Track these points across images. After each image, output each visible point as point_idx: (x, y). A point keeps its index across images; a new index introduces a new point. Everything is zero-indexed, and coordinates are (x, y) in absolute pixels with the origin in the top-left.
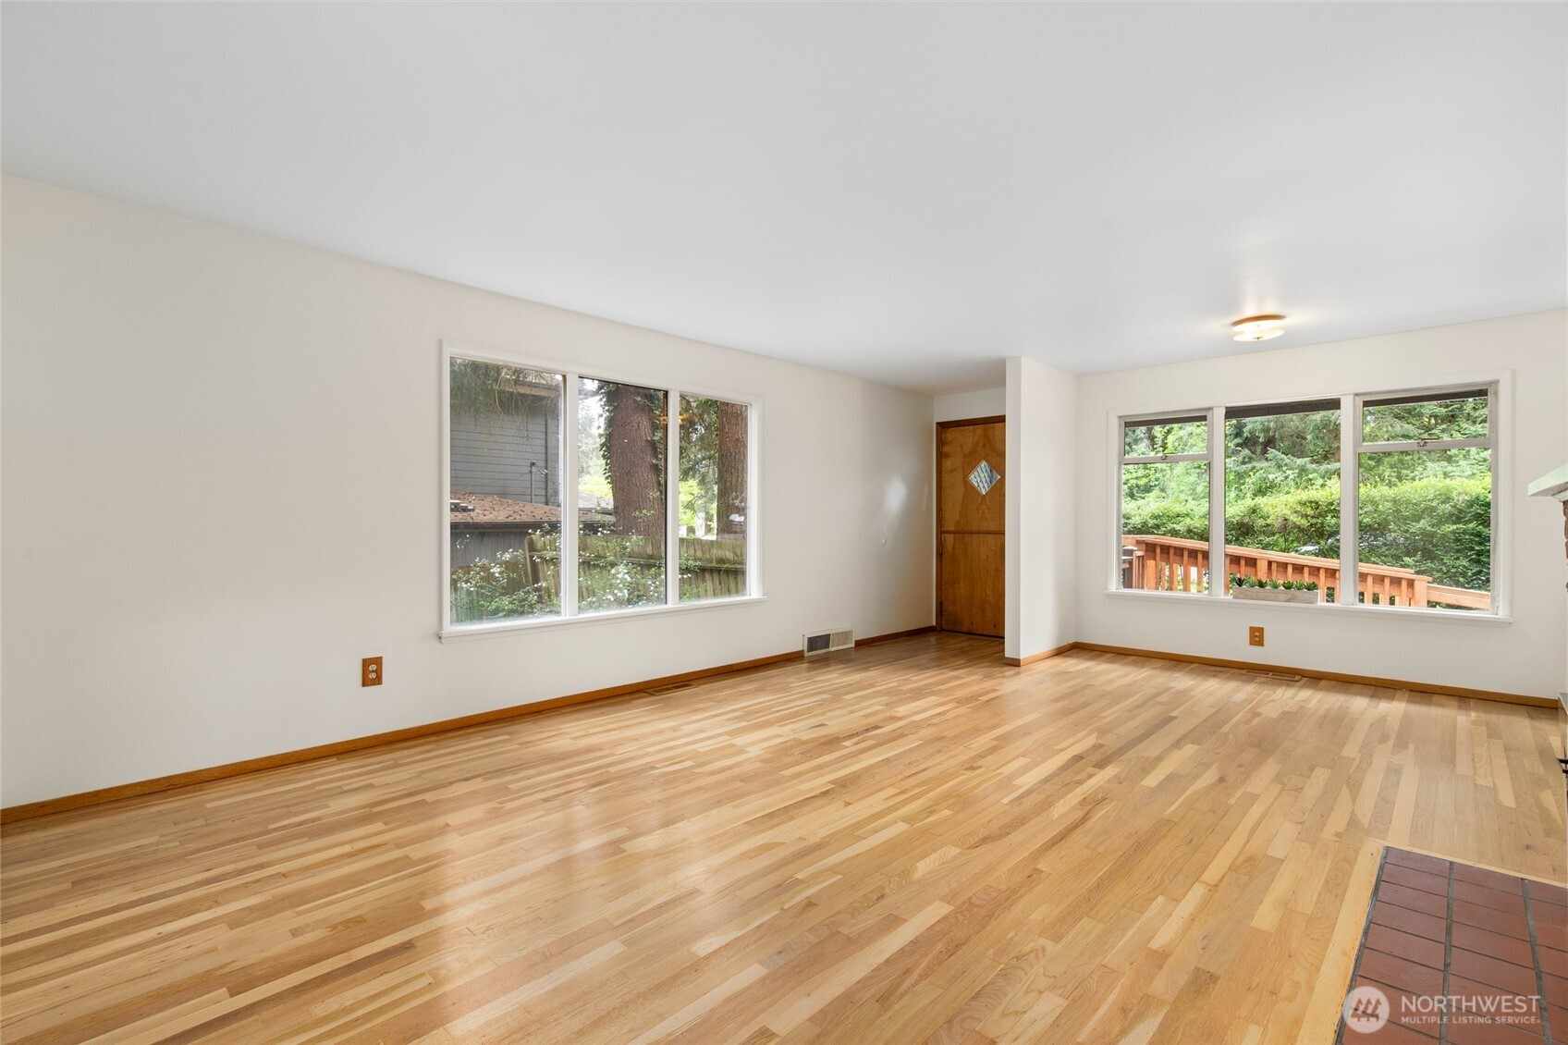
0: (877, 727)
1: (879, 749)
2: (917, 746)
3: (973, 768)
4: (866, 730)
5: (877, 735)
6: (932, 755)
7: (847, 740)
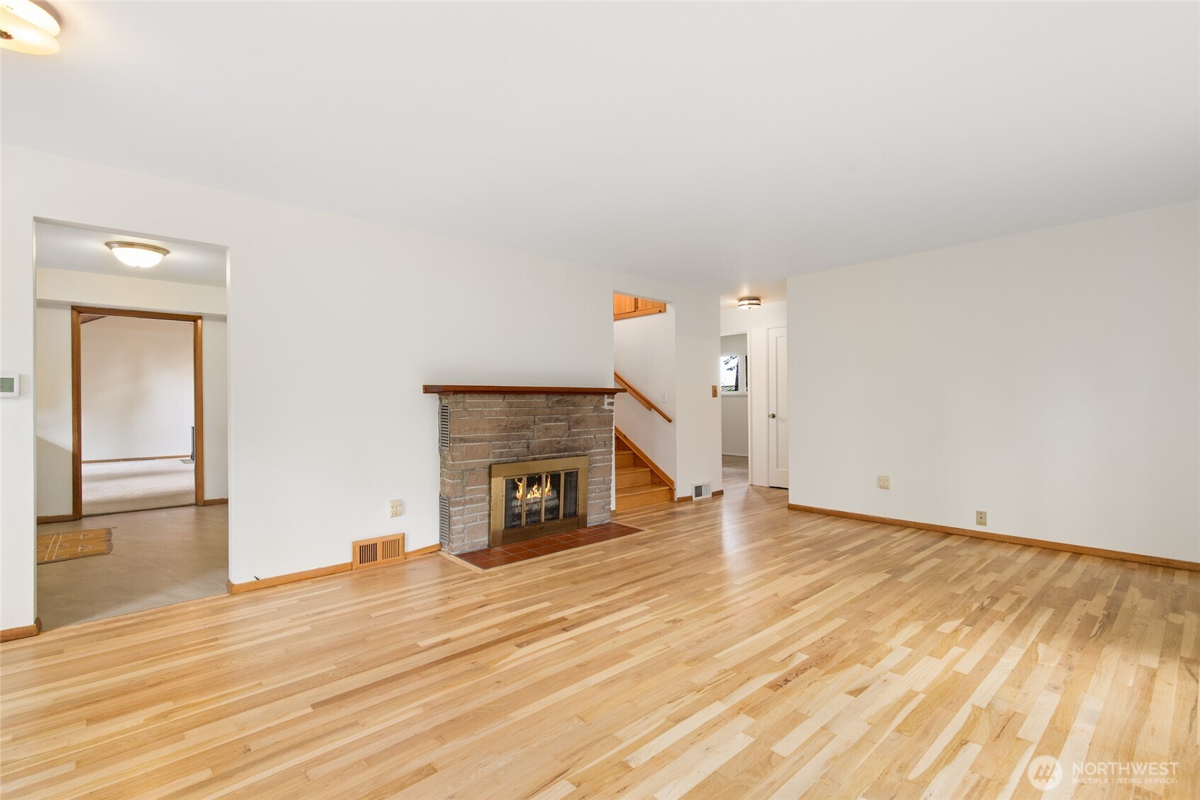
0: (775, 686)
1: (764, 647)
2: (722, 650)
3: (674, 621)
4: (787, 681)
5: (771, 671)
6: (708, 637)
7: (804, 663)
